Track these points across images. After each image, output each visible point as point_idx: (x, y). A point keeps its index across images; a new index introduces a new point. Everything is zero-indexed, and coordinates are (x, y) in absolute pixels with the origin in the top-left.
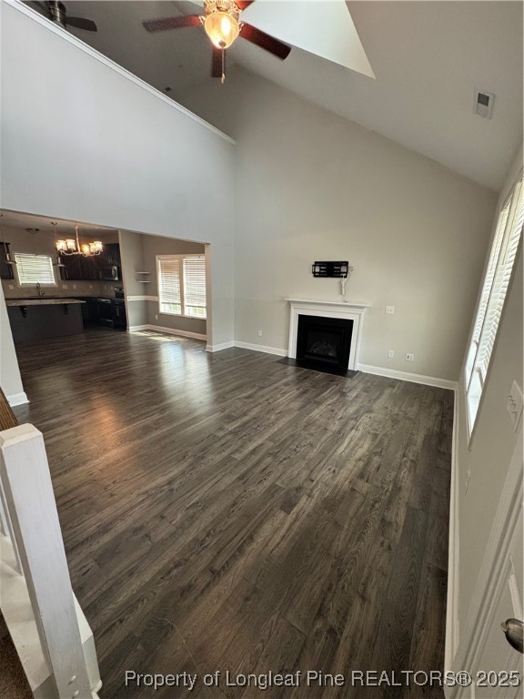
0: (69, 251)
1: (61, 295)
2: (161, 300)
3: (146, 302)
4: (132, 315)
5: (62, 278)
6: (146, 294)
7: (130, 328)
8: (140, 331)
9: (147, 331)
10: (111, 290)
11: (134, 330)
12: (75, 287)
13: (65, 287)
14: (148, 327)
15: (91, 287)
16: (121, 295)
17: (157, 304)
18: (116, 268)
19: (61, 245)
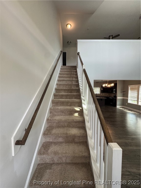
0: (106, 86)
1: (101, 96)
2: (129, 99)
3: (123, 99)
4: (118, 103)
5: (101, 92)
6: (123, 97)
7: (117, 106)
8: (120, 108)
9: (123, 108)
10: (113, 95)
11: (118, 107)
12: (104, 94)
13: (102, 94)
14: (123, 107)
15: (107, 94)
16: (116, 97)
17: (127, 100)
18: (115, 90)
19: (104, 85)
